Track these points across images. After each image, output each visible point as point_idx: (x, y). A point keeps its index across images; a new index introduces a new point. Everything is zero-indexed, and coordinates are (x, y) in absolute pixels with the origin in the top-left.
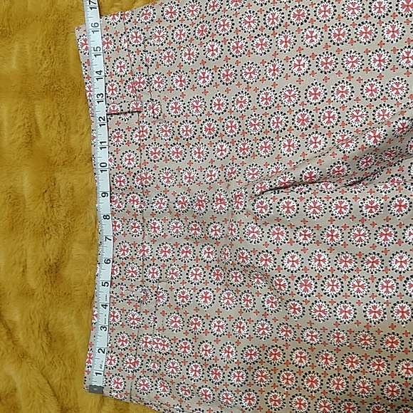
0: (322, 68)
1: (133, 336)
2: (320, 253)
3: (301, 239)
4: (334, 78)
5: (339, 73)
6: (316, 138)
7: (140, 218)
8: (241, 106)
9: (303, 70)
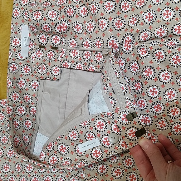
2: (172, 90)
3: (162, 79)
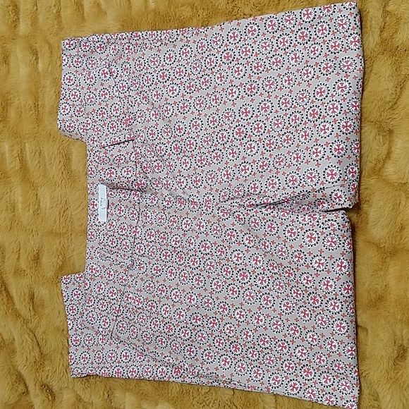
0: (249, 93)
1: (120, 291)
4: (258, 99)
5: (261, 94)
6: (251, 145)
7: (137, 207)
8: (196, 129)
9: (235, 96)
